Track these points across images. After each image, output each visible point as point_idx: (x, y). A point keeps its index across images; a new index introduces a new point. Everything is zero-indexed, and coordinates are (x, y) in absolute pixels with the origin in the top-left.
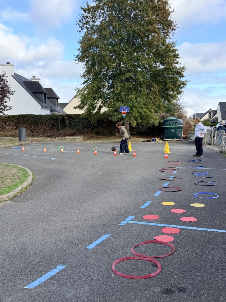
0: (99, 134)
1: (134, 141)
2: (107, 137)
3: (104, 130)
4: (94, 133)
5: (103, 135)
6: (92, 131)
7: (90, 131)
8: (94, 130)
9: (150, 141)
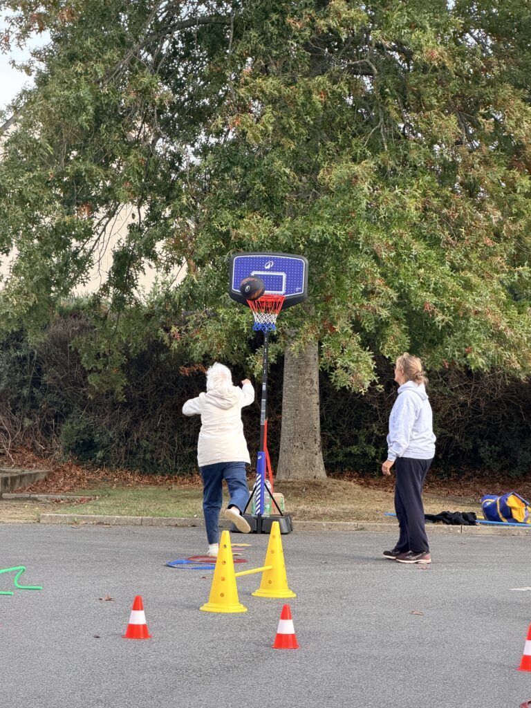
0: (100, 454)
1: (347, 516)
2: (158, 478)
3: (135, 422)
4: (59, 446)
5: (130, 467)
6: (47, 430)
7: (30, 428)
8: (65, 428)
9: (469, 519)
